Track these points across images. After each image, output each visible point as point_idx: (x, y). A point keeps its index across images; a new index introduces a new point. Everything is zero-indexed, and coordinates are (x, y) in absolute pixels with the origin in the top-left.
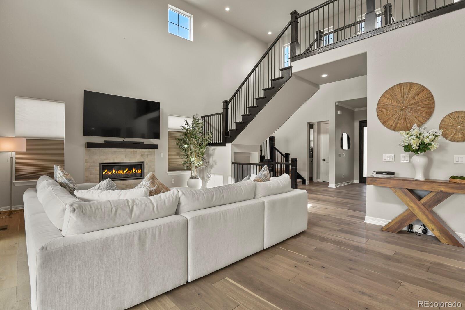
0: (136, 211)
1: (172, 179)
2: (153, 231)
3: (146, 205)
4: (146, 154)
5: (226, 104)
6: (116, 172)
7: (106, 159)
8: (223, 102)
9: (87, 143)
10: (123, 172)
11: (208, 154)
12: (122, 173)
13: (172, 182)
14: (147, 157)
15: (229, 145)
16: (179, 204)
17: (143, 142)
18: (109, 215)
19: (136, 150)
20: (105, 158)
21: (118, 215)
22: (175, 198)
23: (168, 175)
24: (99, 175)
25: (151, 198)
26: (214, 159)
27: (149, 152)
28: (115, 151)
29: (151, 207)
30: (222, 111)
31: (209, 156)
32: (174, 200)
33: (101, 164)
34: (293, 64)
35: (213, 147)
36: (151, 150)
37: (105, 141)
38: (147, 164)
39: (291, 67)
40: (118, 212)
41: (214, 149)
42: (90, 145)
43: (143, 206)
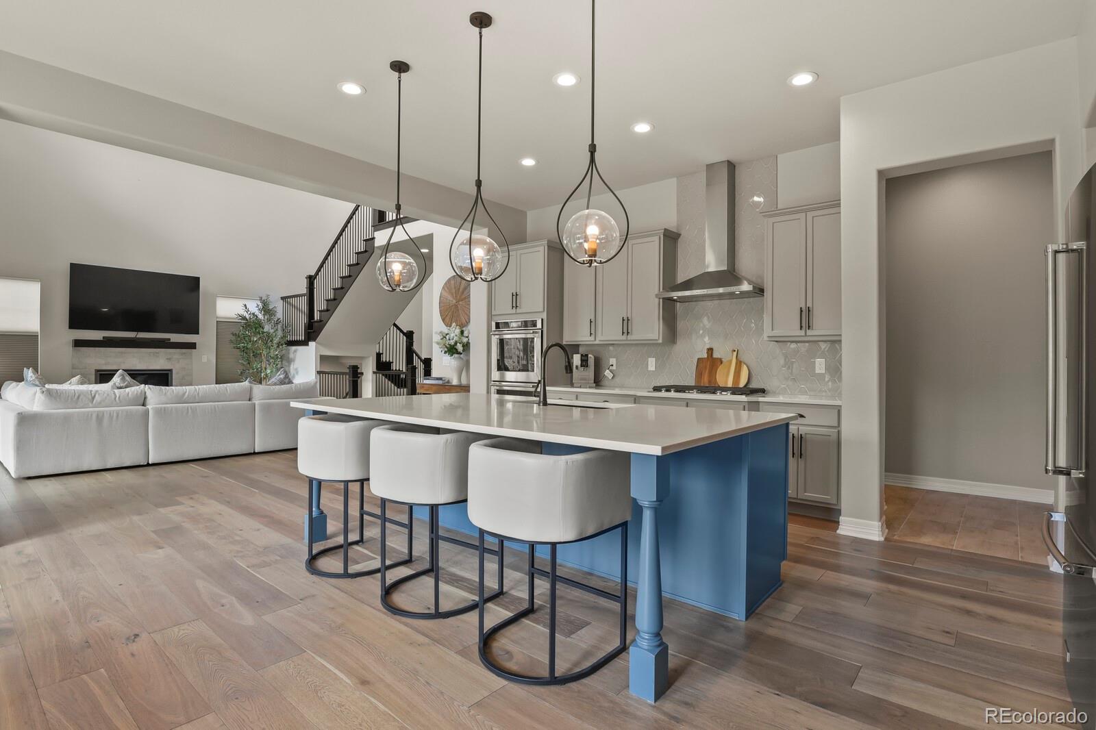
0: (98, 398)
2: (110, 414)
3: (108, 395)
4: (176, 357)
5: (311, 280)
7: (106, 364)
8: (306, 278)
9: (75, 340)
11: (289, 358)
14: (178, 362)
15: (312, 344)
16: (145, 398)
17: (169, 339)
18: (72, 399)
19: (158, 351)
20: (103, 362)
21: (80, 400)
22: (140, 391)
25: (116, 391)
26: (295, 367)
27: (182, 354)
28: (122, 353)
29: (113, 396)
30: (304, 291)
31: (290, 361)
32: (139, 394)
33: (97, 371)
34: (377, 234)
35: (294, 348)
36: (184, 350)
37: (104, 337)
38: (177, 373)
39: (373, 238)
40: (81, 397)
41: (295, 351)
42: (78, 343)
43: (105, 395)
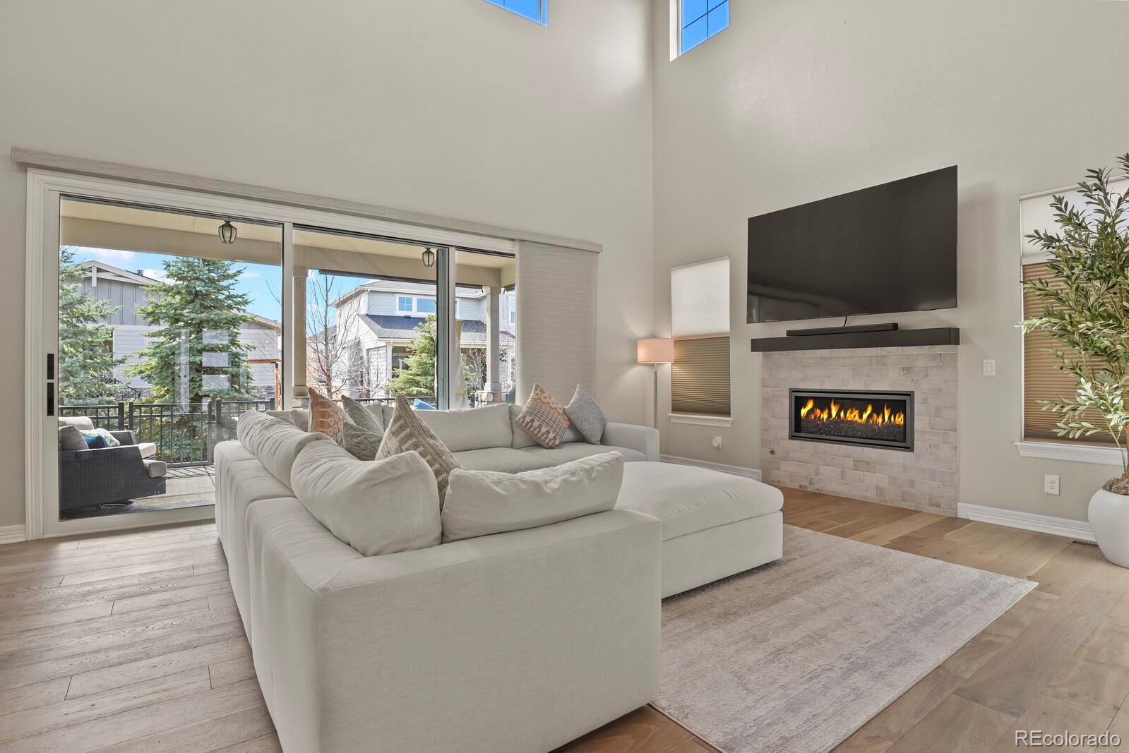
1: (1048, 478)
4: (921, 363)
6: (842, 414)
7: (803, 379)
9: (753, 340)
10: (861, 417)
12: (857, 418)
13: (1047, 490)
14: (926, 375)
17: (896, 326)
19: (885, 354)
20: (800, 375)
23: (1022, 453)
24: (788, 420)
27: (934, 357)
28: (825, 359)
33: (793, 391)
36: (938, 349)
37: (788, 333)
38: (924, 402)
